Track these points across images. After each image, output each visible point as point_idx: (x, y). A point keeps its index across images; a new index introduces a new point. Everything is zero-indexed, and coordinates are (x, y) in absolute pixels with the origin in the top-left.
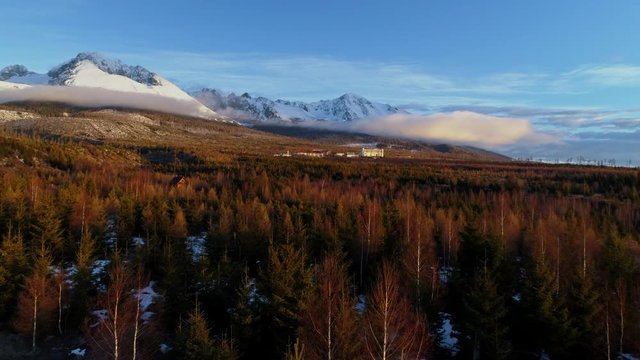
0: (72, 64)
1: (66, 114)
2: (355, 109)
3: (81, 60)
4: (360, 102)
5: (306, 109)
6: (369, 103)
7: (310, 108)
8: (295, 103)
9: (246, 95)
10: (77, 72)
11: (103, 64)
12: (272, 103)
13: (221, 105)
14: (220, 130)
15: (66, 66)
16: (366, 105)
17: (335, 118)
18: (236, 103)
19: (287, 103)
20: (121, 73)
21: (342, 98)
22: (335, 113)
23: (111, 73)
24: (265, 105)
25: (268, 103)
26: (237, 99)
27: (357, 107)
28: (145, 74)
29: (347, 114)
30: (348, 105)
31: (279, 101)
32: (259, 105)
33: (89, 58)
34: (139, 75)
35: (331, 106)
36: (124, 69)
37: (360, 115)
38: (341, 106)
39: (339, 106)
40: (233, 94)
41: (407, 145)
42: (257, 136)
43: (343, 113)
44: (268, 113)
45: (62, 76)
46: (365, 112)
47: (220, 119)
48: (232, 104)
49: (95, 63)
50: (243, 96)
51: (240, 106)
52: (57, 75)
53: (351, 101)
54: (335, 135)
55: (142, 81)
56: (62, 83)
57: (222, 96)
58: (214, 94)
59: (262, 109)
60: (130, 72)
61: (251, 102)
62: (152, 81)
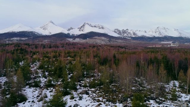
0: (84, 25)
2: (162, 31)
4: (164, 28)
5: (146, 32)
6: (167, 29)
7: (147, 31)
9: (127, 29)
12: (135, 31)
13: (120, 33)
18: (124, 32)
20: (95, 27)
21: (158, 28)
23: (92, 27)
24: (133, 32)
25: (134, 31)
26: (125, 31)
28: (101, 26)
29: (160, 33)
30: (160, 30)
32: (132, 32)
33: (87, 23)
34: (99, 27)
35: (154, 31)
38: (158, 30)
40: (123, 30)
43: (158, 33)
44: (134, 34)
45: (82, 29)
46: (166, 31)
47: (121, 37)
48: (123, 32)
49: (89, 25)
50: (126, 30)
51: (126, 33)
52: (80, 28)
53: (161, 28)
54: (157, 40)
55: (100, 28)
56: (82, 31)
57: (120, 30)
58: (118, 30)
59: (132, 33)
60: (97, 26)
61: (129, 31)
62: (103, 28)
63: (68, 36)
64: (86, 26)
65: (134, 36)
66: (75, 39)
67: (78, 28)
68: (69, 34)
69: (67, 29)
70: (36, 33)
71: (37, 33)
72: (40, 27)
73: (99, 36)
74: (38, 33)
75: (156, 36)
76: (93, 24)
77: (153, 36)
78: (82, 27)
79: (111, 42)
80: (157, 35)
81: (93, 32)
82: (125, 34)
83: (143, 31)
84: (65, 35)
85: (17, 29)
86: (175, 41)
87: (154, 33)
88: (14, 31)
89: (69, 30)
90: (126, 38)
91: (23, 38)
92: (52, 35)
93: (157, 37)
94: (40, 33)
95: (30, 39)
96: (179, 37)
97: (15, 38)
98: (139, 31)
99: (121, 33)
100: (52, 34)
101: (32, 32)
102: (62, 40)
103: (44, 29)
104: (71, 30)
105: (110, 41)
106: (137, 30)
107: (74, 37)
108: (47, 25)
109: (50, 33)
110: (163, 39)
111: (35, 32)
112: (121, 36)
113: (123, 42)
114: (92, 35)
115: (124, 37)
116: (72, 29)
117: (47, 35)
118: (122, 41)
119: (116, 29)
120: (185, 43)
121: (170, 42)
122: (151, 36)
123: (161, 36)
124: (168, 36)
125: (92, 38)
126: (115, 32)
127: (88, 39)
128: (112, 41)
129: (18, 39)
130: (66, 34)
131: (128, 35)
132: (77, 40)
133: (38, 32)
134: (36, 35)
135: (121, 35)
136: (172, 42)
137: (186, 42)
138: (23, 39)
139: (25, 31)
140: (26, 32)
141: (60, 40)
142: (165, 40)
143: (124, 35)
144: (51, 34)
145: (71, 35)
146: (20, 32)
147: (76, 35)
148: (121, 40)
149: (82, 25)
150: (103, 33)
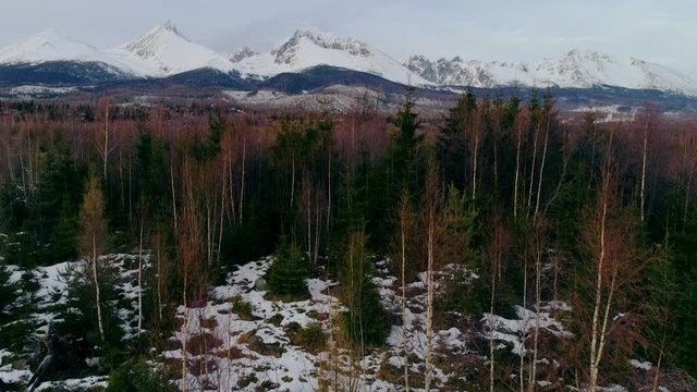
0: (293, 42)
3: (300, 36)
4: (595, 56)
5: (525, 70)
6: (606, 57)
7: (529, 68)
9: (457, 59)
10: (298, 49)
11: (318, 39)
12: (487, 65)
13: (428, 72)
15: (288, 43)
16: (603, 61)
18: (445, 68)
20: (337, 46)
21: (571, 53)
22: (562, 72)
23: (325, 47)
24: (478, 69)
25: (482, 67)
26: (448, 65)
27: (590, 62)
28: (358, 45)
29: (577, 72)
30: (578, 62)
32: (473, 70)
33: (307, 35)
34: (351, 47)
35: (557, 65)
36: (337, 42)
38: (570, 64)
39: (567, 64)
40: (443, 60)
43: (571, 72)
44: (482, 76)
45: (286, 54)
46: (601, 68)
47: (431, 87)
48: (442, 70)
49: (312, 38)
50: (454, 60)
51: (451, 72)
52: (280, 53)
53: (583, 56)
54: (564, 99)
55: (354, 53)
56: (287, 62)
57: (432, 61)
58: (422, 60)
59: (475, 73)
60: (342, 44)
61: (463, 66)
62: (364, 52)
63: (231, 81)
64: (303, 43)
65: (479, 85)
66: (255, 93)
67: (273, 53)
68: (236, 74)
69: (232, 56)
70: (110, 70)
71: (113, 67)
72: (125, 45)
73: (347, 84)
74: (117, 70)
75: (561, 87)
76: (329, 38)
77: (551, 85)
78: (285, 46)
79: (389, 105)
80: (566, 81)
81: (326, 66)
82: (449, 78)
83: (516, 64)
84: (222, 75)
85: (35, 51)
86: (631, 103)
87: (557, 74)
88: (25, 59)
89: (238, 58)
90: (449, 93)
91: (58, 87)
92: (170, 77)
93: (564, 89)
94: (125, 70)
95: (86, 90)
96: (645, 90)
97: (28, 88)
98: (503, 65)
99: (432, 72)
100: (173, 72)
101: (93, 66)
102: (207, 96)
103: (139, 54)
104: (246, 60)
105: (385, 102)
106: (494, 63)
107: (253, 85)
108: (152, 36)
109: (165, 69)
110: (585, 98)
111: (106, 65)
112: (433, 84)
113: (438, 107)
114: (321, 77)
115: (446, 86)
116: (250, 54)
117: (153, 75)
118: (434, 102)
119: (416, 58)
120: (665, 113)
121: (608, 108)
122: (545, 86)
123: (579, 86)
124: (605, 86)
125: (319, 92)
126: (411, 68)
127: (305, 92)
128: (394, 103)
129: (39, 89)
130: (224, 74)
131: (458, 78)
132: (264, 97)
133: (116, 65)
134: (110, 76)
135: (435, 80)
136: (617, 106)
137: (670, 108)
138: (57, 90)
139: (67, 62)
140: (71, 63)
141: (198, 97)
142: (593, 101)
143: (443, 78)
144: (166, 75)
145: (243, 77)
146: (47, 64)
147: (264, 78)
148: (428, 98)
149: (287, 40)
150: (365, 71)
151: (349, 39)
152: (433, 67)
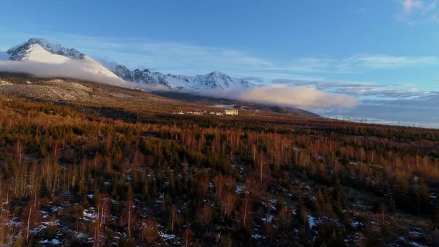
0: (26, 46)
1: (29, 82)
2: (219, 82)
3: (32, 43)
4: (224, 77)
5: (187, 81)
6: (229, 78)
7: (190, 80)
8: (180, 77)
9: (146, 70)
10: (30, 52)
11: (48, 47)
12: (164, 76)
13: (127, 76)
14: (133, 95)
15: (21, 47)
16: (228, 80)
17: (206, 87)
18: (139, 75)
19: (174, 77)
20: (60, 53)
21: (211, 74)
22: (206, 84)
23: (53, 53)
24: (159, 78)
25: (162, 77)
26: (141, 73)
27: (221, 80)
28: (77, 54)
29: (215, 85)
30: (215, 79)
31: (169, 75)
32: (155, 77)
33: (38, 42)
34: (73, 55)
35: (204, 79)
36: (63, 50)
37: (223, 85)
38: (211, 79)
39: (209, 80)
40: (137, 70)
41: (253, 106)
42: (156, 99)
43: (211, 84)
44: (162, 82)
45: (19, 54)
46: (227, 84)
48: (136, 76)
51: (142, 78)
52: (15, 53)
53: (218, 76)
57: (130, 70)
58: (124, 69)
59: (157, 80)
61: (150, 75)
67: (8, 52)
76: (56, 47)
90: (140, 91)
99: (131, 77)
105: (91, 94)
115: (138, 87)
119: (120, 67)
151: (72, 50)
152: (131, 74)
